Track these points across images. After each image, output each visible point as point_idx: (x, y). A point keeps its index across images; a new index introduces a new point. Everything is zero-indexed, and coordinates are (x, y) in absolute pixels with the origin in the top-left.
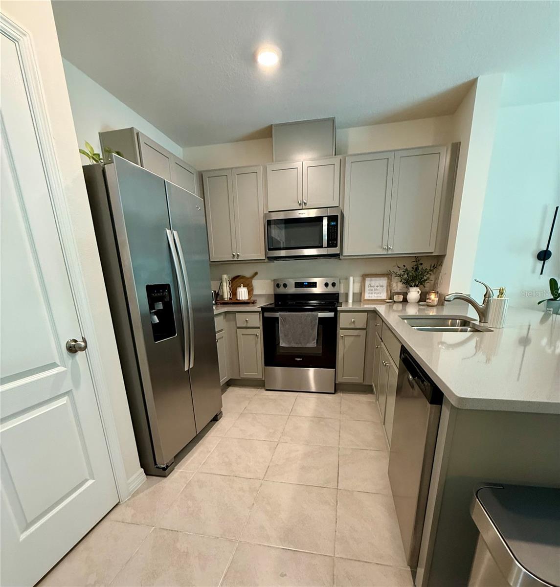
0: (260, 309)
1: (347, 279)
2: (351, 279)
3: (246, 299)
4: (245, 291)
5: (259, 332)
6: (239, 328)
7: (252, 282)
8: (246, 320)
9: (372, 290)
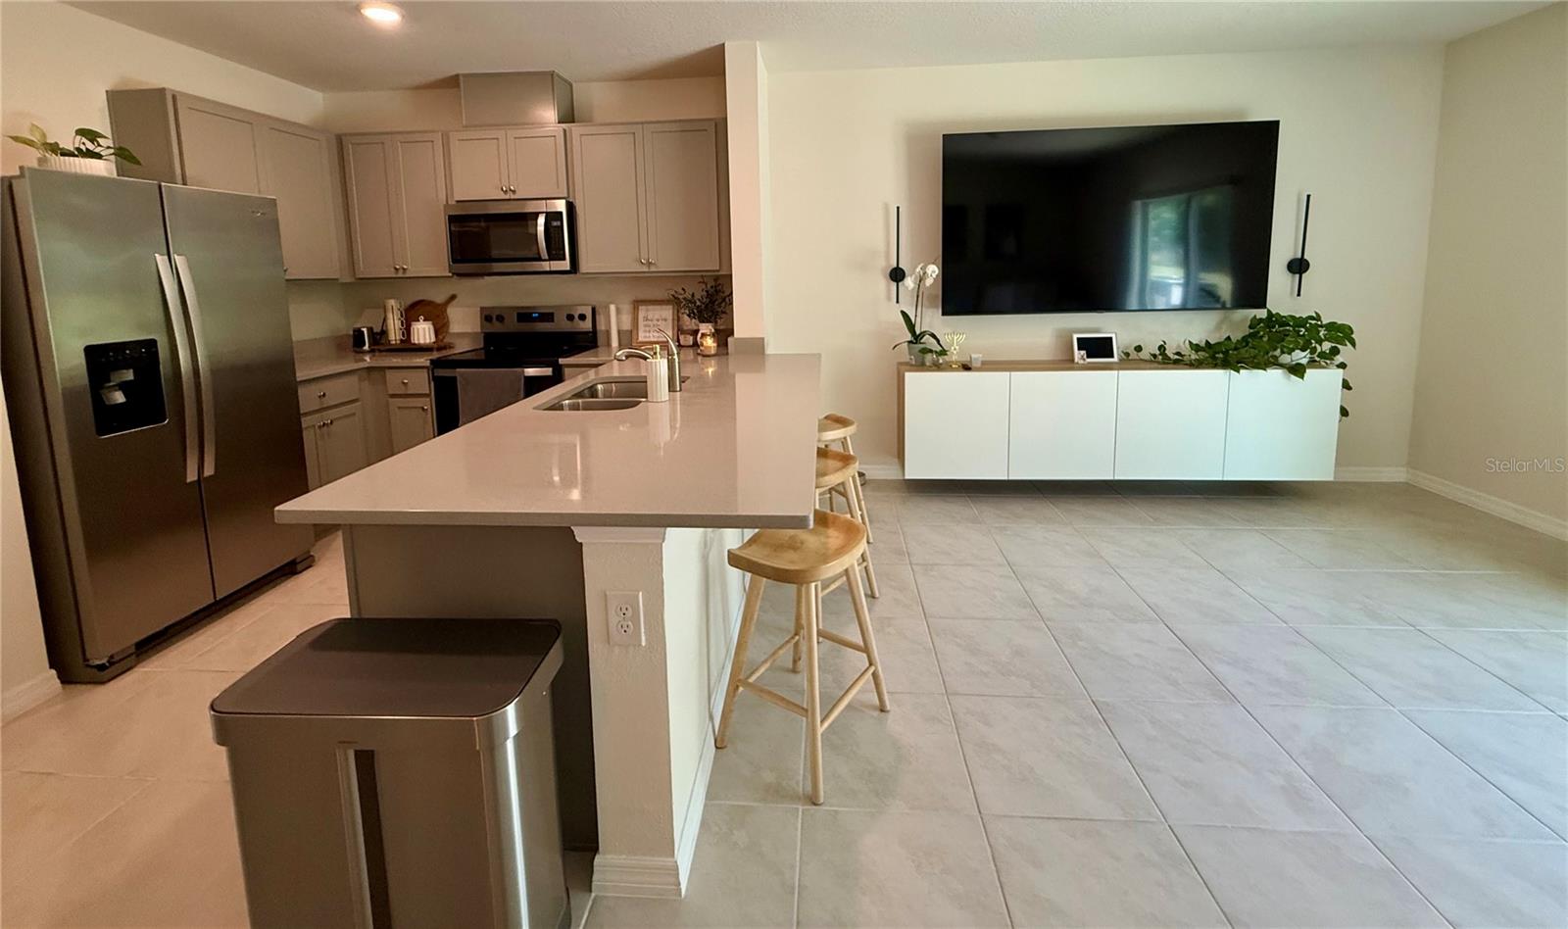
0: (428, 363)
1: (607, 308)
2: (613, 308)
3: (428, 341)
4: (424, 329)
5: (429, 404)
6: (393, 396)
7: (446, 310)
8: (404, 383)
9: (649, 326)
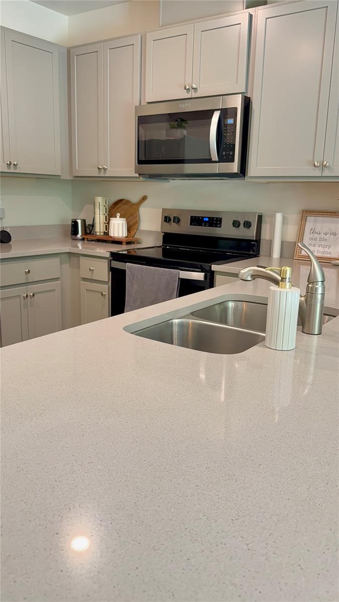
0: (108, 255)
1: (273, 217)
2: (279, 217)
3: (120, 236)
4: (123, 224)
5: (106, 289)
7: (138, 210)
8: (90, 270)
9: (316, 239)
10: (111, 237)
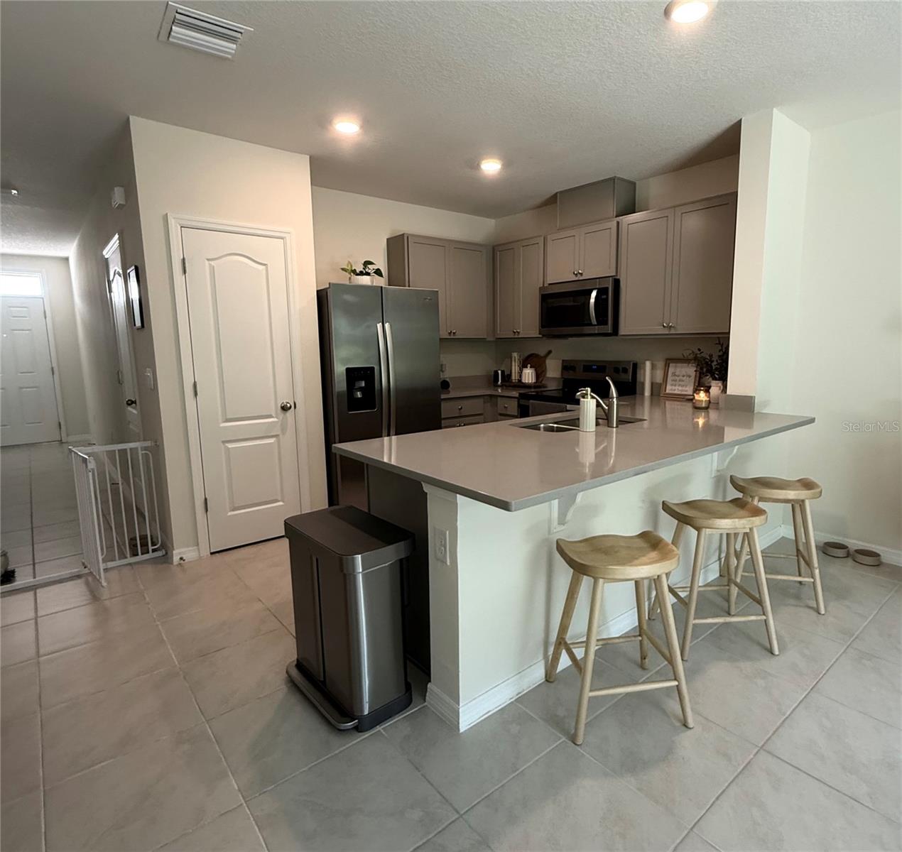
0: (517, 395)
1: (644, 363)
2: (648, 364)
3: (533, 381)
4: (529, 373)
6: (500, 414)
7: (545, 362)
8: (505, 407)
9: (676, 381)
10: (523, 383)
